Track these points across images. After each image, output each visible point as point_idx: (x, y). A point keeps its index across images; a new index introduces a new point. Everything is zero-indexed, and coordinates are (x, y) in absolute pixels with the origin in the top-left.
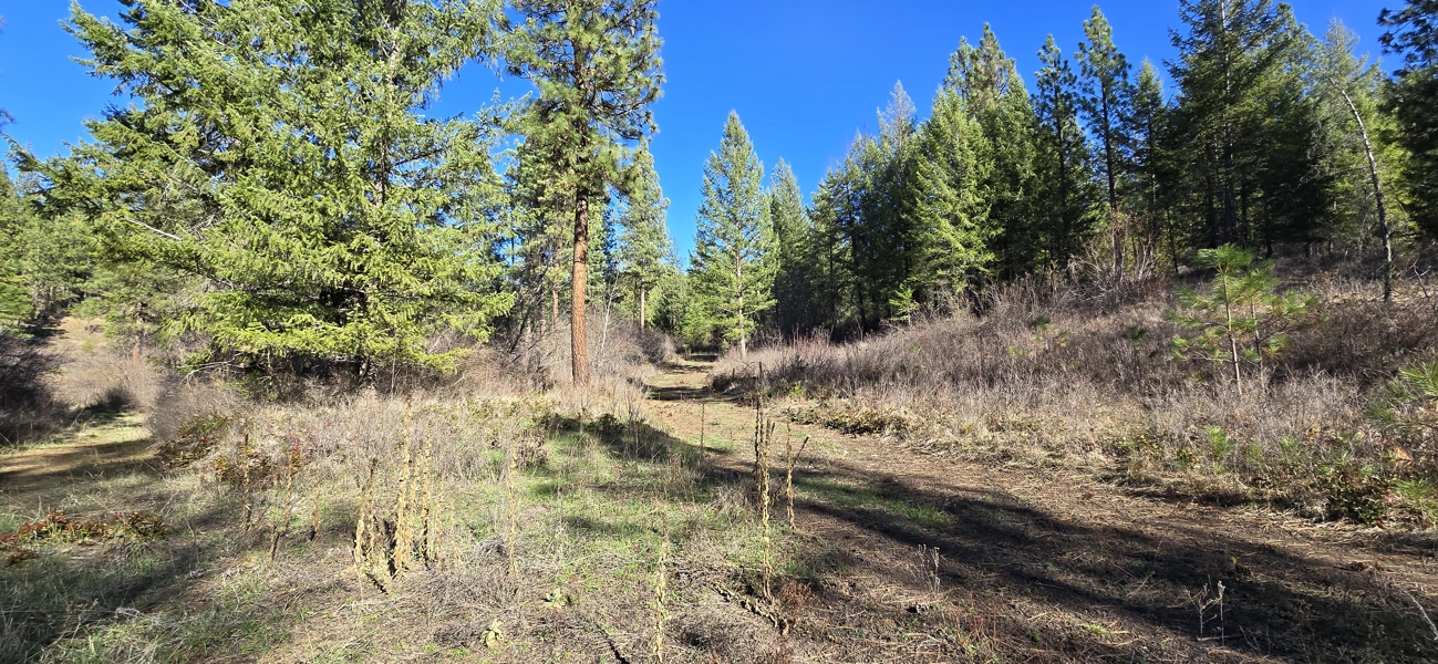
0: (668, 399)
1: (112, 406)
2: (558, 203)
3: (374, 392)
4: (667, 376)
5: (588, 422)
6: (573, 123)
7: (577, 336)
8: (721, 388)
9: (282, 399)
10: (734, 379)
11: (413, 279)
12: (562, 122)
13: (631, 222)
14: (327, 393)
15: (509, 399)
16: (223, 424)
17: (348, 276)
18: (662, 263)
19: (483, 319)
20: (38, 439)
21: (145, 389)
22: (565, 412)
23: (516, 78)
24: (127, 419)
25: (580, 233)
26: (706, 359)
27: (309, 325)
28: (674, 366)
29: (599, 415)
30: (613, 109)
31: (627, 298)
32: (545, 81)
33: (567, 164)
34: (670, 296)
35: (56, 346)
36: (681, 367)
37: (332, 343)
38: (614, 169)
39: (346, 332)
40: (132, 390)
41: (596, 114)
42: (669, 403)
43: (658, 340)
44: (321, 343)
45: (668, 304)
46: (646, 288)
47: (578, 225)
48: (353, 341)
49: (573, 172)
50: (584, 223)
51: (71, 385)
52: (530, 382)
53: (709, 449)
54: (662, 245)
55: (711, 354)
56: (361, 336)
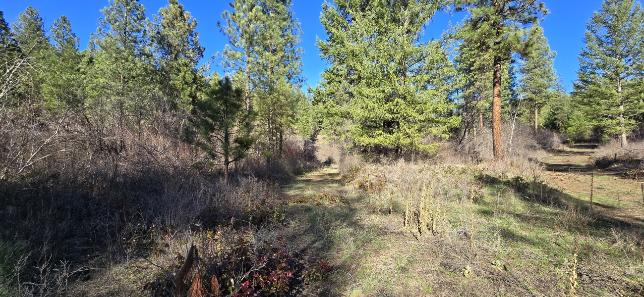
0: (559, 171)
1: (329, 162)
2: (482, 69)
3: (403, 160)
4: (556, 157)
5: (505, 180)
6: (491, 25)
7: (496, 135)
8: (603, 166)
9: (374, 162)
10: (616, 161)
11: (417, 114)
12: (485, 27)
13: (528, 70)
14: (387, 160)
15: (461, 166)
16: (358, 170)
17: (393, 116)
18: (550, 91)
19: (447, 130)
20: (316, 171)
21: (337, 158)
22: (491, 174)
23: (459, 12)
24: (333, 166)
25: (496, 82)
26: (587, 147)
27: (381, 134)
28: (560, 152)
29: (513, 177)
30: (516, 10)
31: (526, 114)
32: (475, 9)
33: (488, 48)
34: (557, 110)
35: (317, 144)
36: (567, 152)
37: (388, 142)
38: (519, 42)
39: (393, 137)
40: (334, 158)
41: (505, 16)
42: (560, 173)
43: (548, 136)
44: (385, 141)
45: (554, 114)
46: (538, 107)
47: (495, 77)
48: (396, 140)
49: (492, 50)
50: (499, 76)
51: (321, 156)
52: (470, 159)
53: (597, 204)
54: (551, 80)
55: (592, 144)
56: (398, 138)
